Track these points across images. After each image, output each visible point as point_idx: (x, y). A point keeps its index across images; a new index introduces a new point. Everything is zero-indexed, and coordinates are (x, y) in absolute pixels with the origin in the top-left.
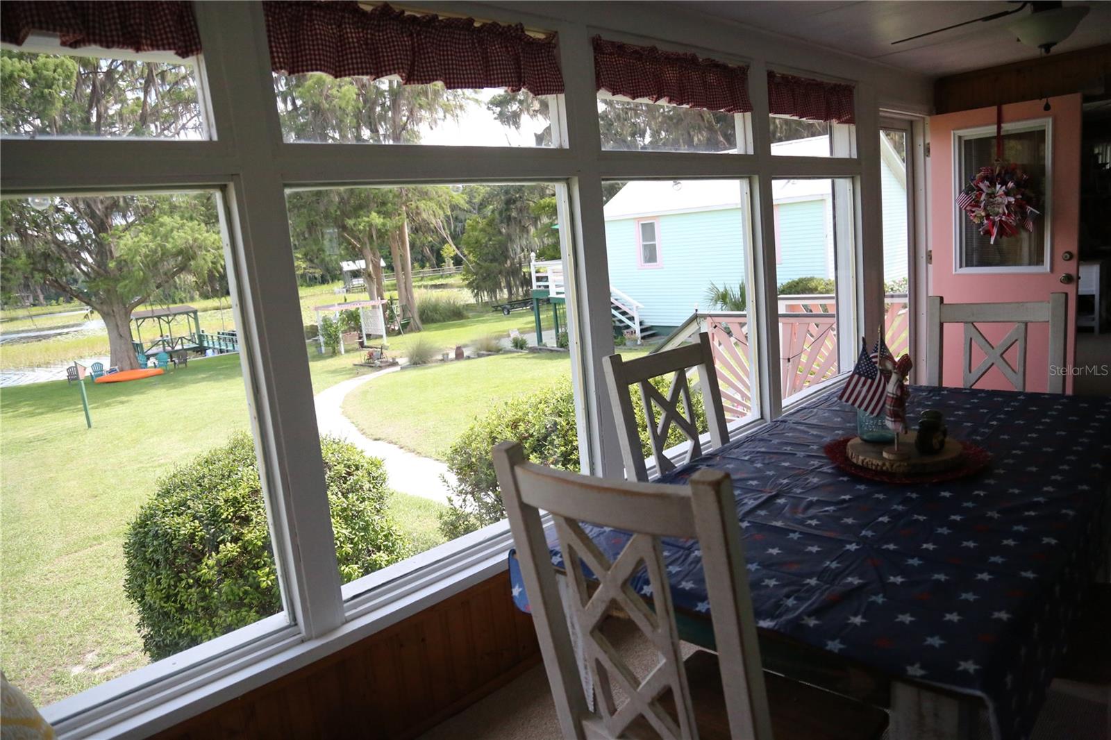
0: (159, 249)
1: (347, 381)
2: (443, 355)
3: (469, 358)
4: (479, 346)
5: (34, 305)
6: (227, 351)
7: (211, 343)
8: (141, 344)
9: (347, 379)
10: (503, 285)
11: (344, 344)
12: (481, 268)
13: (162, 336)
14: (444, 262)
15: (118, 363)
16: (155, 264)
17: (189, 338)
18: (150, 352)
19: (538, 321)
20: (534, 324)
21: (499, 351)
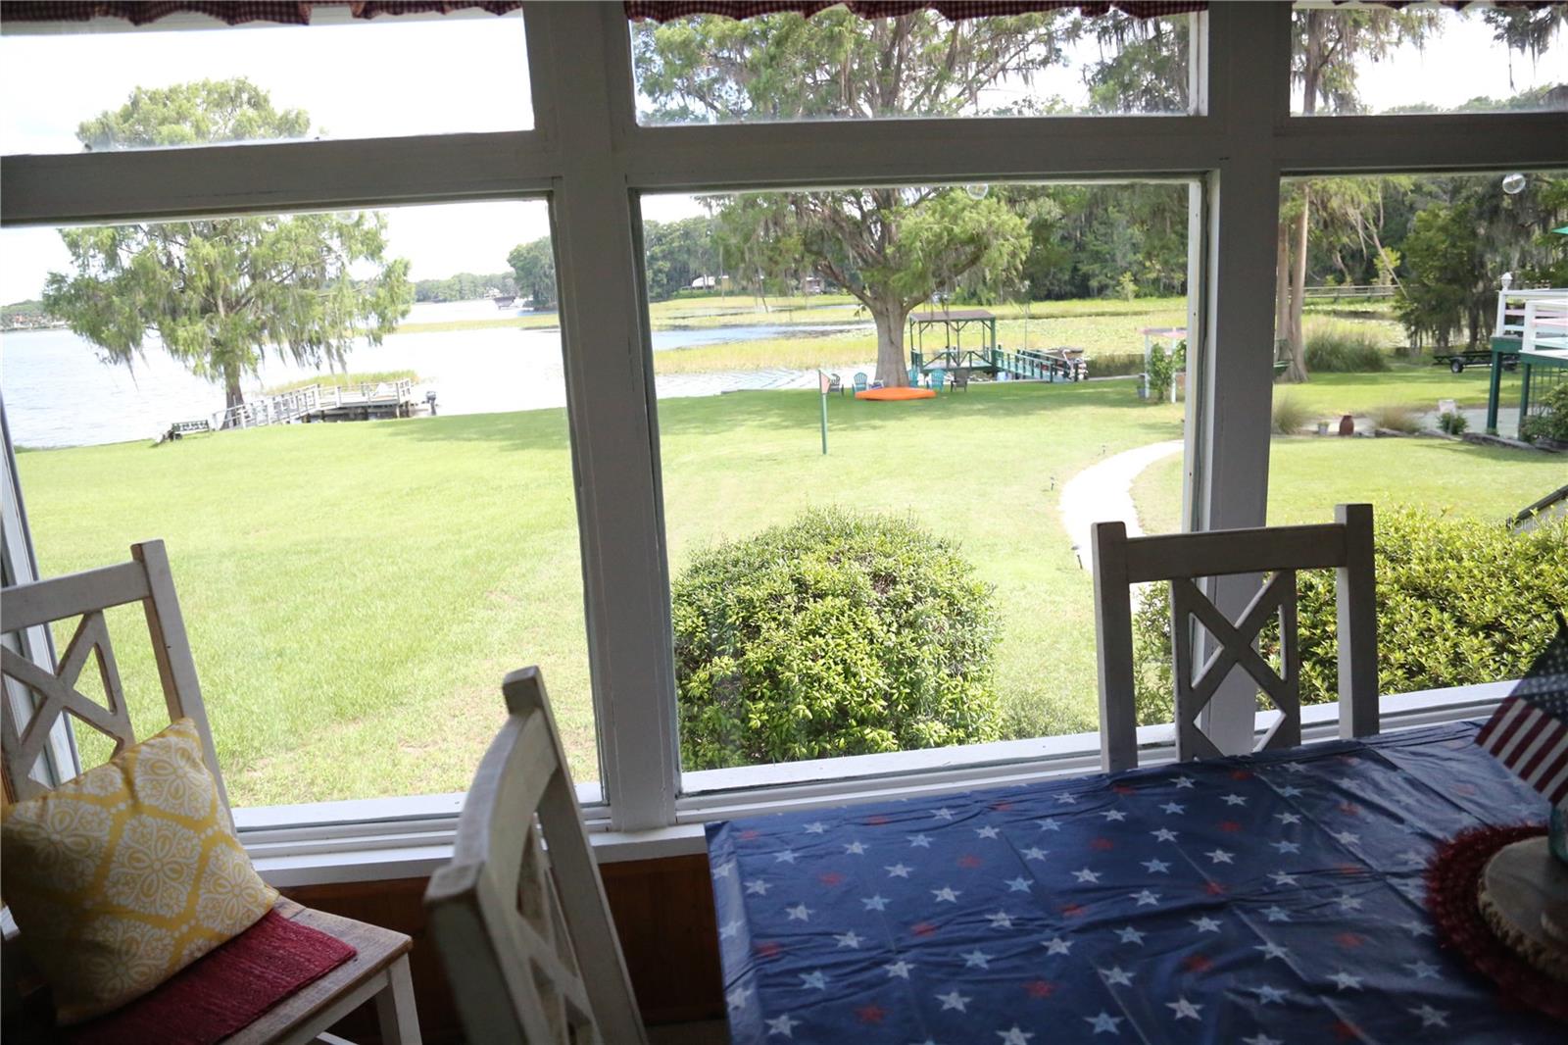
0: (945, 234)
1: (1162, 444)
2: (1320, 425)
3: (1360, 435)
4: (1381, 419)
5: (825, 293)
6: (1024, 377)
7: (1006, 363)
8: (921, 355)
9: (1164, 440)
10: (1464, 322)
11: (1177, 388)
12: (1428, 292)
13: (947, 347)
14: (1377, 276)
15: (885, 377)
16: (939, 254)
17: (980, 353)
18: (931, 366)
19: (1495, 390)
20: (1487, 396)
21: (1411, 431)
